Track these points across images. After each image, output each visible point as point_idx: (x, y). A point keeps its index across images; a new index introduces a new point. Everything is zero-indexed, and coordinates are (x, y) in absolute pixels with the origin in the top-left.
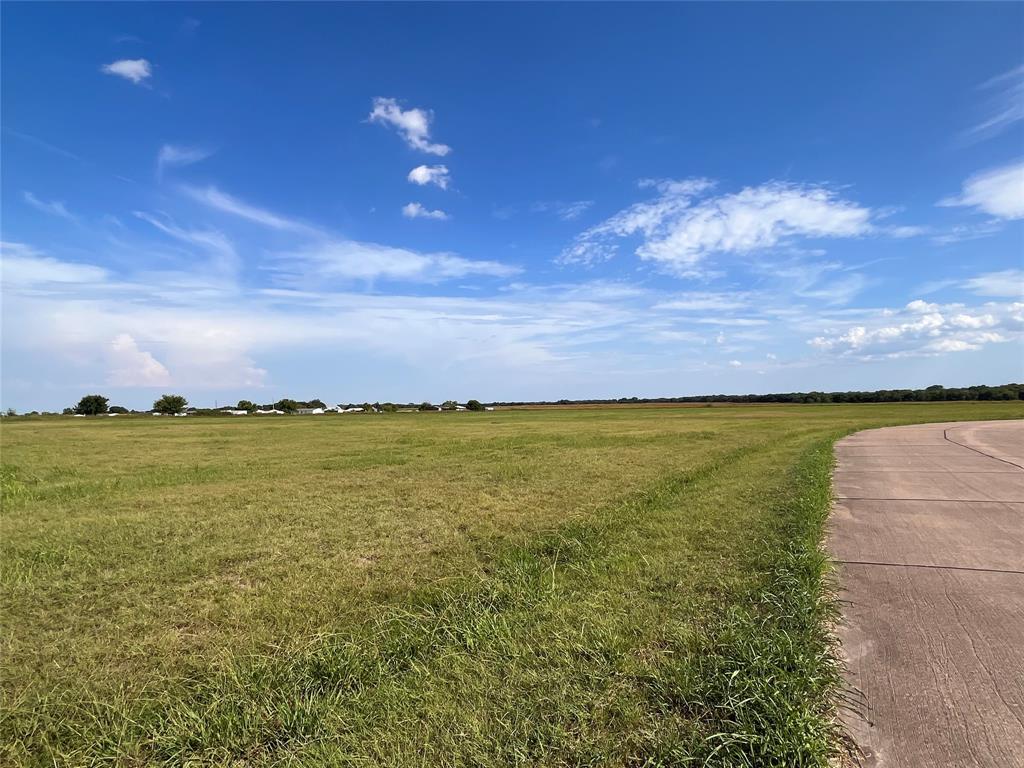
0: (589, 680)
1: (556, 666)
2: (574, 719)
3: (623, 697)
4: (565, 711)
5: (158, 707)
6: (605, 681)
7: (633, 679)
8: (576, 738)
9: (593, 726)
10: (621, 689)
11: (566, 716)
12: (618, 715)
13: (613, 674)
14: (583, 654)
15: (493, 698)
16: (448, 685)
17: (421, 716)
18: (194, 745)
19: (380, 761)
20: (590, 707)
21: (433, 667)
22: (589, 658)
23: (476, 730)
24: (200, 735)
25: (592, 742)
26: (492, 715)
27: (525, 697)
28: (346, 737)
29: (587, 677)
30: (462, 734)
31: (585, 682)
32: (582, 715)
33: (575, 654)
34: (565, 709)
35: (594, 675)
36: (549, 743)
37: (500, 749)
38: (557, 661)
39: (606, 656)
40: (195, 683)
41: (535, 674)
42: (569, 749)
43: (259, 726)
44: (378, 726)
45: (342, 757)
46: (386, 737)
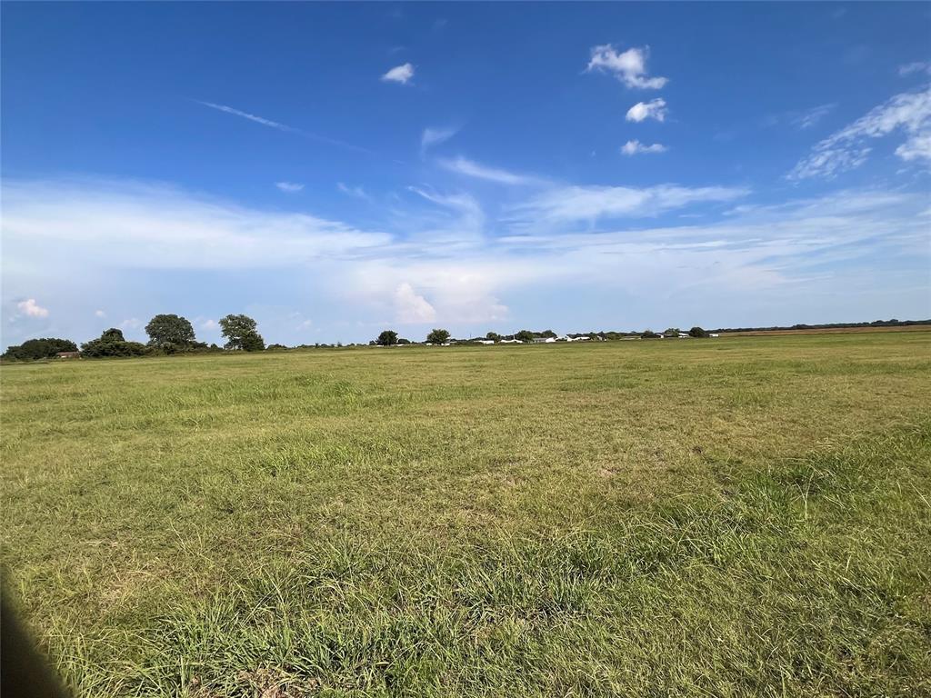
0: (860, 616)
1: (818, 595)
2: (845, 652)
3: (907, 642)
4: (834, 641)
5: (460, 566)
6: (881, 621)
7: (918, 624)
8: (851, 671)
9: (869, 665)
10: (904, 633)
11: (836, 646)
12: (902, 658)
13: (892, 615)
14: (850, 588)
15: (747, 612)
16: (699, 593)
17: (675, 615)
18: (489, 600)
19: (640, 645)
20: (866, 644)
21: (683, 574)
22: (857, 593)
23: (734, 638)
24: (491, 593)
25: (870, 678)
26: (749, 628)
27: (785, 618)
28: (609, 620)
29: (858, 613)
30: (719, 639)
31: (856, 618)
32: (856, 650)
33: (841, 589)
34: (833, 640)
35: (868, 612)
36: (818, 668)
37: (762, 662)
38: (818, 589)
39: (882, 596)
40: (485, 553)
41: (794, 599)
42: (842, 680)
43: (536, 596)
44: (636, 616)
45: (607, 635)
46: (645, 627)
